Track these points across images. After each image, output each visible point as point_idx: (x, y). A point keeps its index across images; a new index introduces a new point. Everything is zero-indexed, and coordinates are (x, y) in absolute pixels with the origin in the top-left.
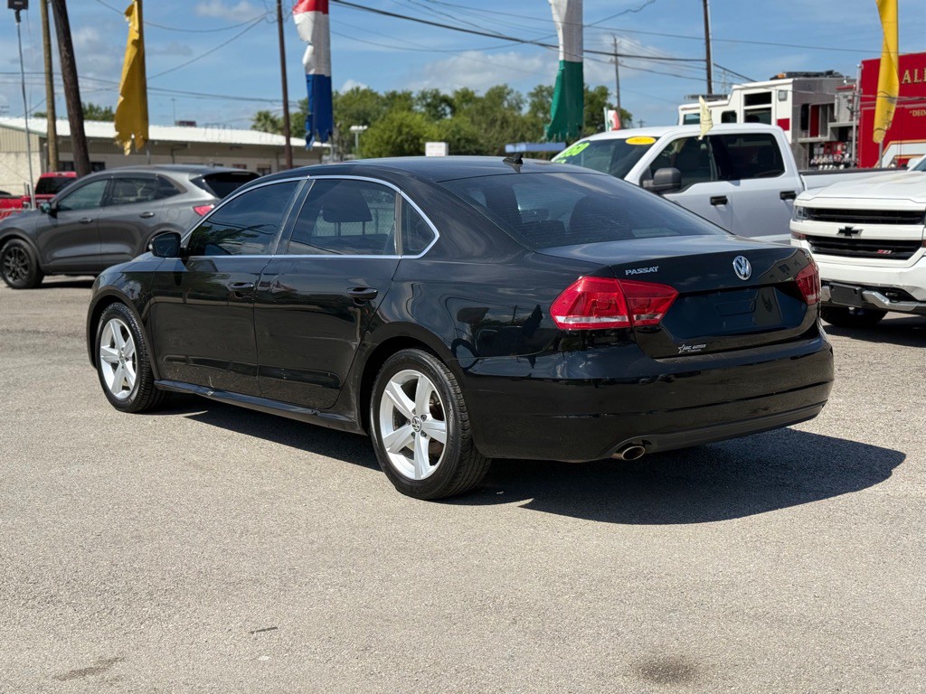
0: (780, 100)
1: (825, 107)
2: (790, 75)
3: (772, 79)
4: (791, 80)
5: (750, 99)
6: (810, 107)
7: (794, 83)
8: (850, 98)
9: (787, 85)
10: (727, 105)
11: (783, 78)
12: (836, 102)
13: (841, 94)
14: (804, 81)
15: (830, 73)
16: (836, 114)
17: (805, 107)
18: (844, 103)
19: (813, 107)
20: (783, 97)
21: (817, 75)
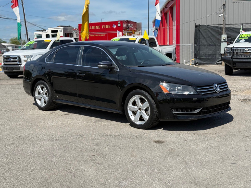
0: (60, 32)
1: (70, 34)
2: (61, 26)
3: (57, 27)
4: (62, 28)
5: (53, 31)
6: (67, 34)
7: (63, 28)
8: (76, 32)
9: (61, 29)
10: (47, 33)
11: (60, 27)
12: (73, 33)
13: (74, 31)
14: (65, 28)
15: (69, 26)
16: (73, 35)
17: (66, 34)
18: (75, 33)
19: (68, 34)
20: (61, 31)
21: (67, 26)
